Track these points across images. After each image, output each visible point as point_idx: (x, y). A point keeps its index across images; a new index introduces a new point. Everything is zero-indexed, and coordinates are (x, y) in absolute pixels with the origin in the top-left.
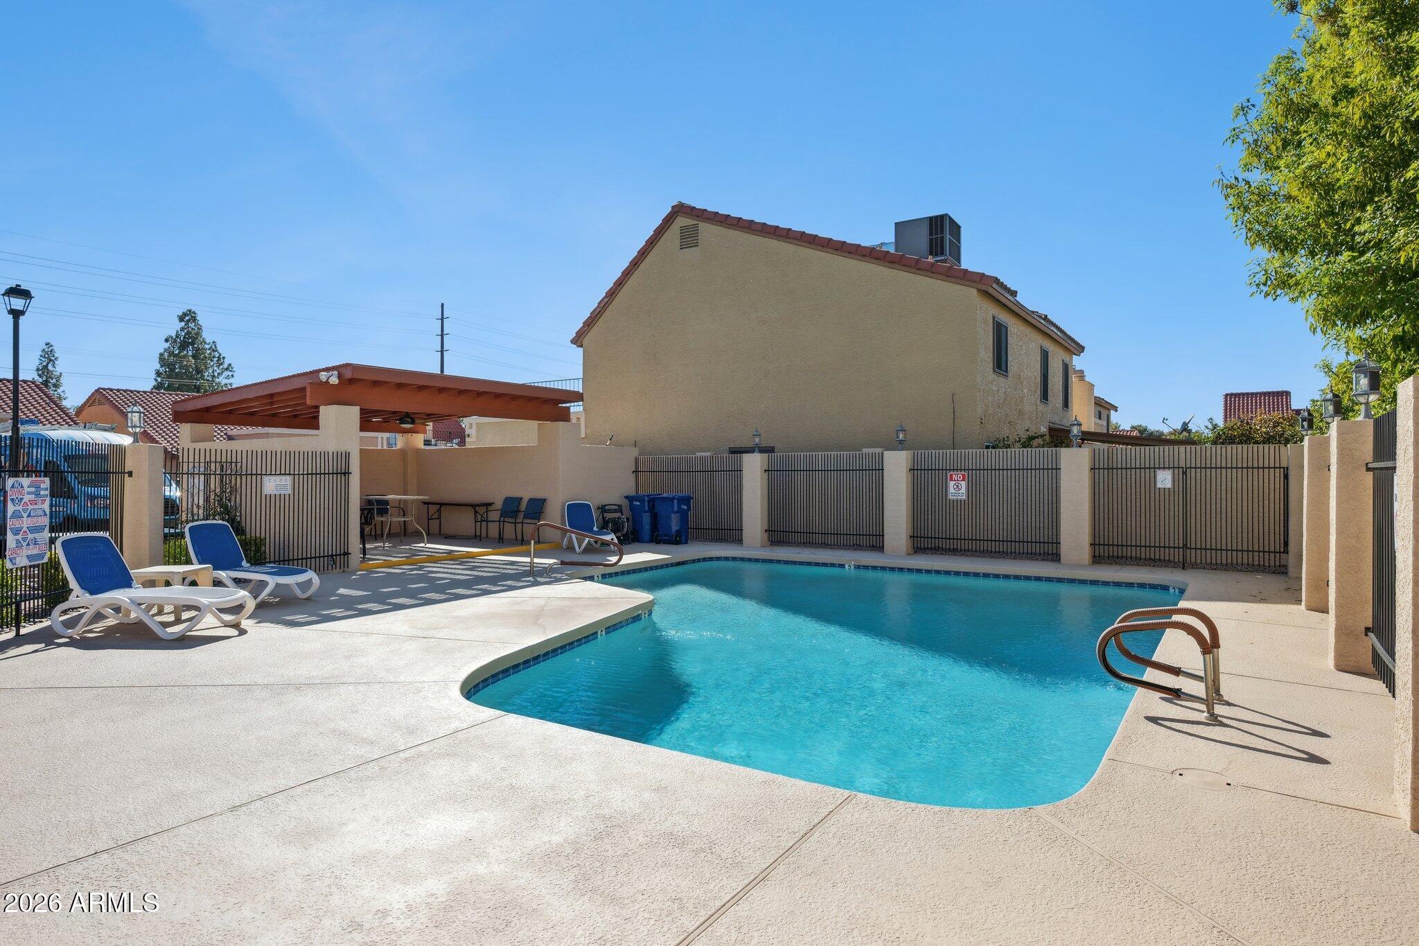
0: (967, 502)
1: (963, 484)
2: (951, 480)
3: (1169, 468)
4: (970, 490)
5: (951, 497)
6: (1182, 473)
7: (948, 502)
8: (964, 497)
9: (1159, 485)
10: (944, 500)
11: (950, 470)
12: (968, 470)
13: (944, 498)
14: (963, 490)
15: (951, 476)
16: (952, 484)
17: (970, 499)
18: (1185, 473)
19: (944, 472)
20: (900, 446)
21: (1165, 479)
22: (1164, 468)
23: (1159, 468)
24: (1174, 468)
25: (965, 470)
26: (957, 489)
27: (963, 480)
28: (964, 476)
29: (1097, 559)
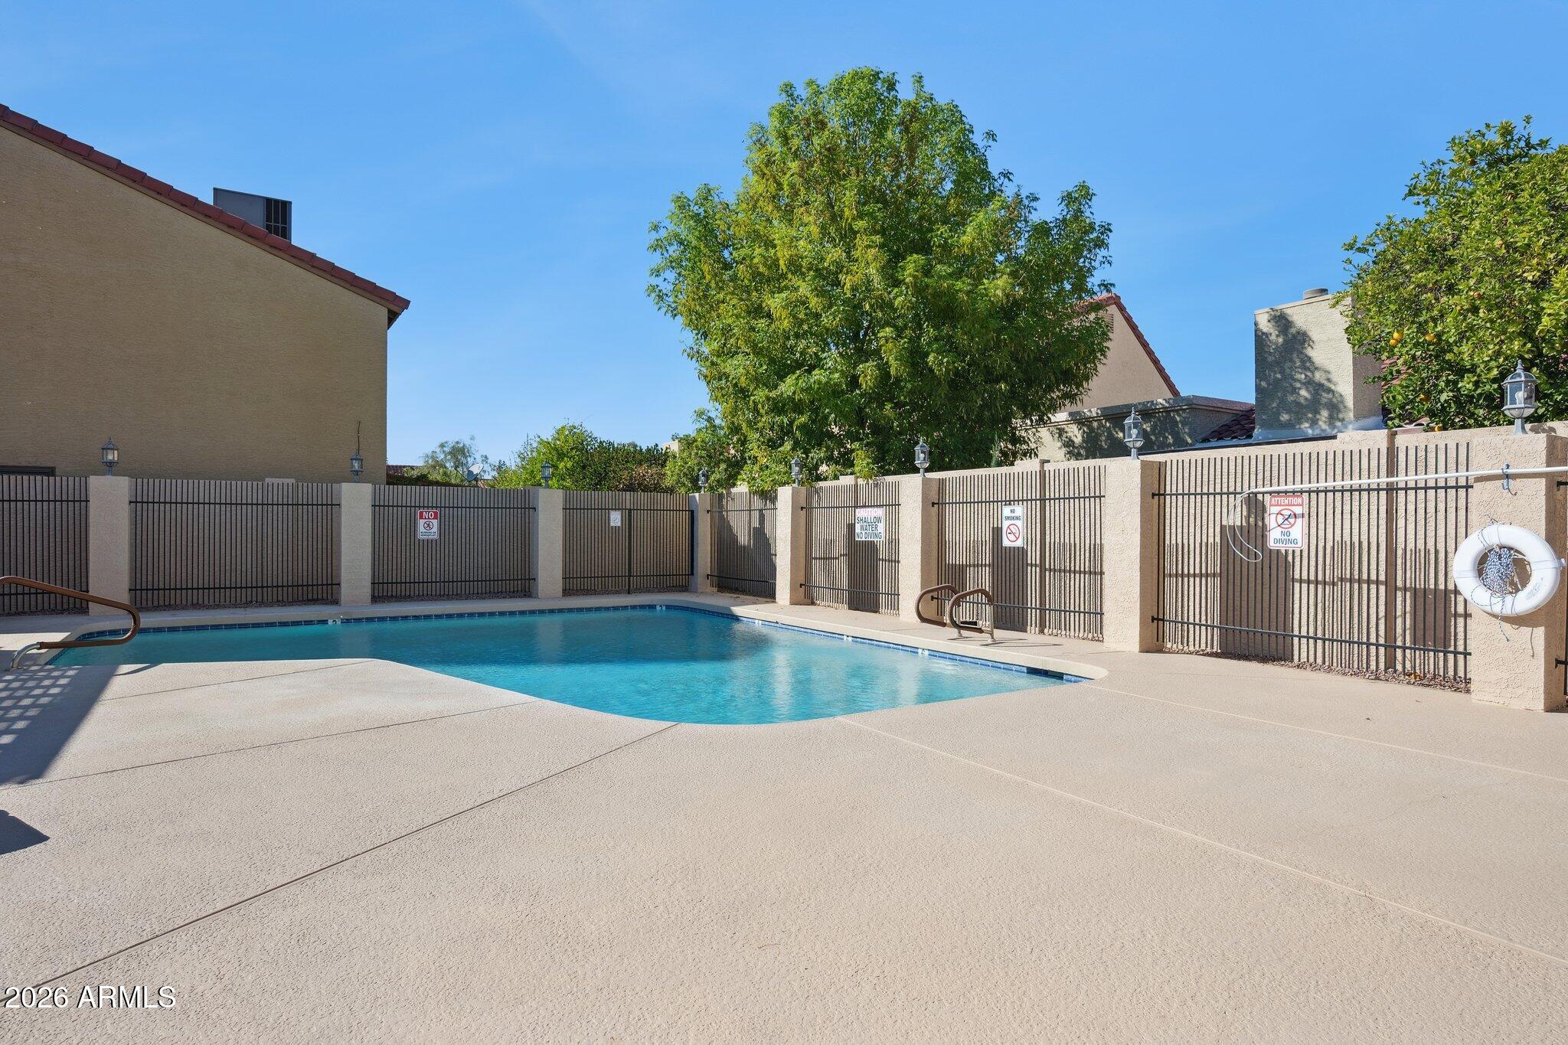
0: (438, 541)
1: (435, 522)
2: (421, 517)
3: (619, 509)
4: (443, 529)
5: (420, 537)
6: (629, 515)
7: (417, 542)
8: (436, 537)
9: (612, 524)
10: (412, 540)
11: (420, 507)
12: (441, 507)
13: (413, 537)
14: (435, 529)
15: (421, 513)
16: (422, 522)
17: (442, 538)
18: (630, 512)
19: (414, 510)
20: (355, 477)
21: (616, 519)
22: (615, 509)
23: (612, 509)
24: (622, 509)
25: (437, 507)
26: (428, 528)
27: (436, 518)
28: (436, 513)
29: (567, 592)
